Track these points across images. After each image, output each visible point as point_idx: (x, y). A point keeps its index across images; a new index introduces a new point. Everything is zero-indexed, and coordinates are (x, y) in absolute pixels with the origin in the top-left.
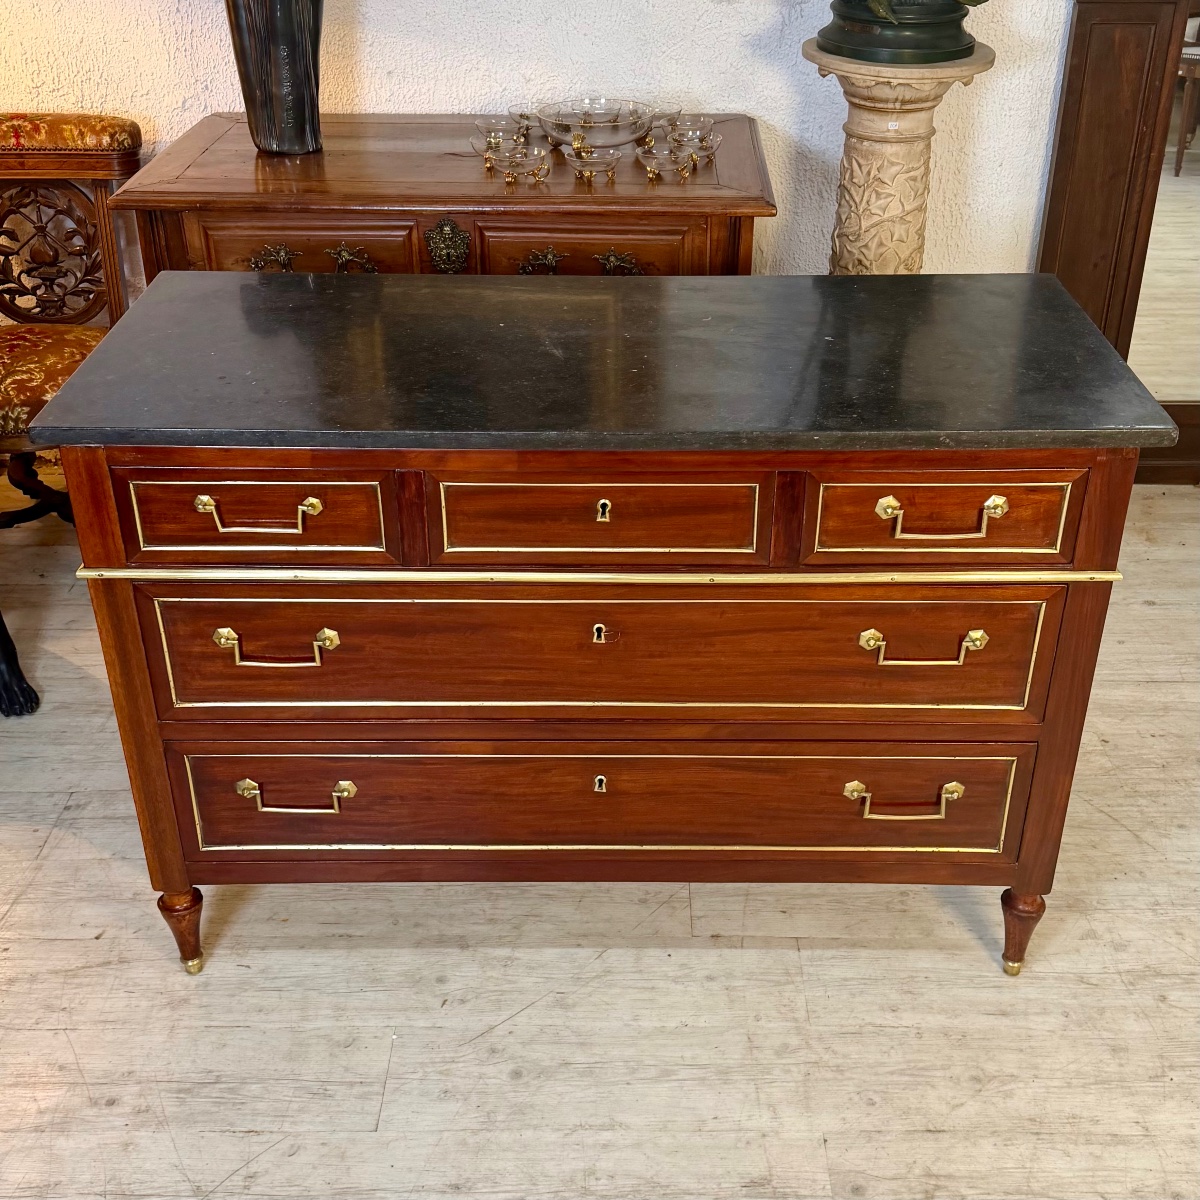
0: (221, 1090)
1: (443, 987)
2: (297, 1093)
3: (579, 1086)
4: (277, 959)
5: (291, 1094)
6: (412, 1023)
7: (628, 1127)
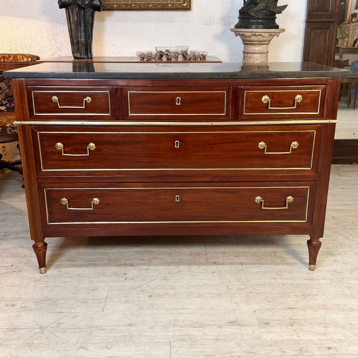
0: (51, 302)
1: (125, 276)
2: (76, 302)
3: (171, 299)
4: (70, 270)
5: (74, 302)
6: (115, 284)
7: (188, 309)
